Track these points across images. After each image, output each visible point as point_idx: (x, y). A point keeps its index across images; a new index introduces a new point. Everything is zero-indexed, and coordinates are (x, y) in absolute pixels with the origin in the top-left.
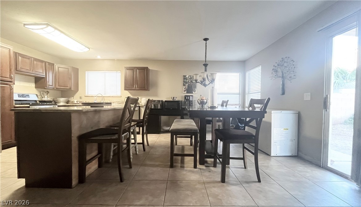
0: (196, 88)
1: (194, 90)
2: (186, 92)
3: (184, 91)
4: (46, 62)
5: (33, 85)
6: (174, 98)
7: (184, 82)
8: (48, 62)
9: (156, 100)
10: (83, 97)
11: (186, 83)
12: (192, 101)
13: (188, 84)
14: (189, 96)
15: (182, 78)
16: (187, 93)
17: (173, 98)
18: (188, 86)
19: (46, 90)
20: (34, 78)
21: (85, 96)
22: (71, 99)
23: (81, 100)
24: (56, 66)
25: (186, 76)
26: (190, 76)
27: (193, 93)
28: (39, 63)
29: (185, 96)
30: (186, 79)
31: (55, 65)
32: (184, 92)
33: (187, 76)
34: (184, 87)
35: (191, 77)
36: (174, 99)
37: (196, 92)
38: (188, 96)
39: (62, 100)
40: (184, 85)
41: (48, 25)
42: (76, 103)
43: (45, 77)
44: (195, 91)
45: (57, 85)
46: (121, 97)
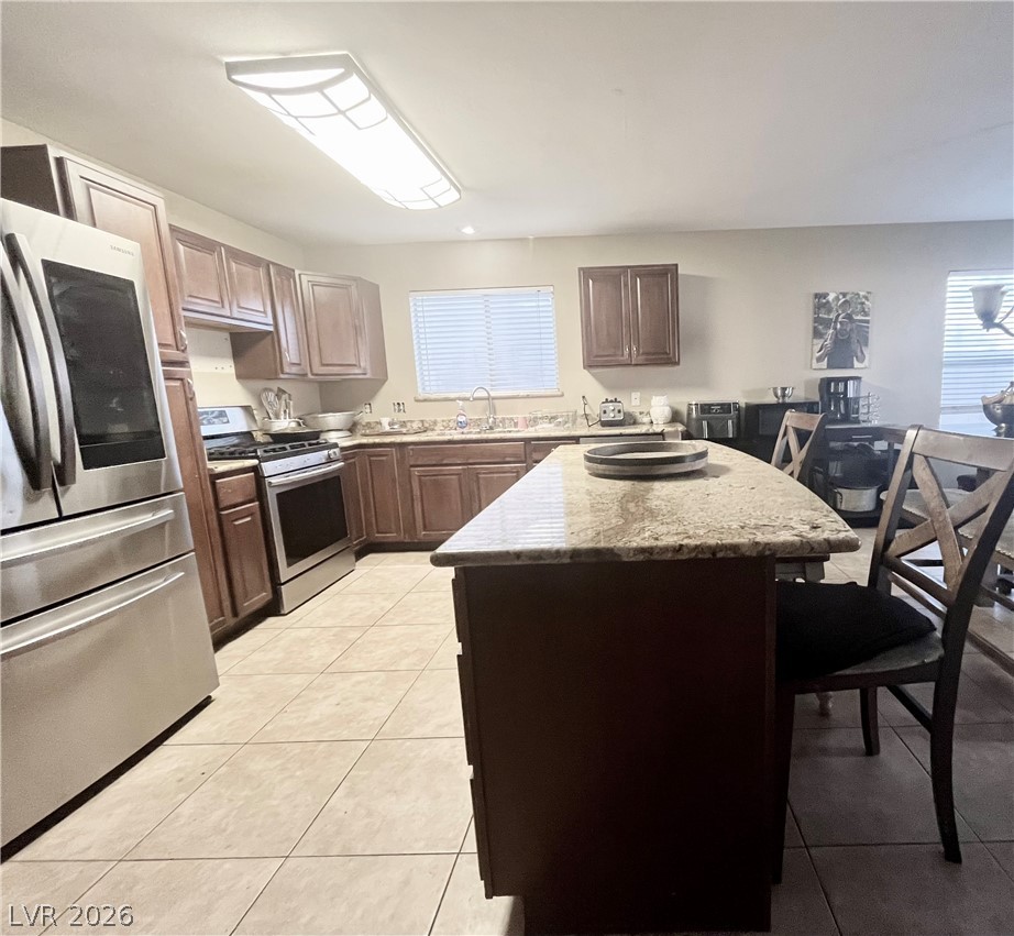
0: (866, 345)
1: (859, 354)
2: (824, 364)
3: (819, 359)
4: (268, 264)
5: (228, 367)
6: (784, 389)
7: (817, 320)
8: (274, 264)
9: (713, 405)
10: (409, 404)
11: (827, 323)
12: (856, 400)
13: (835, 328)
14: (845, 380)
15: (810, 303)
16: (830, 366)
17: (779, 392)
18: (836, 341)
19: (274, 385)
20: (227, 335)
21: (417, 401)
22: (366, 416)
23: (402, 417)
24: (304, 280)
25: (825, 295)
26: (844, 295)
27: (852, 367)
28: (248, 270)
29: (826, 383)
30: (827, 307)
31: (297, 272)
32: (815, 365)
33: (831, 297)
34: (815, 341)
35: (848, 298)
36: (784, 396)
37: (866, 362)
38: (837, 380)
39: (333, 419)
40: (817, 334)
41: (348, 66)
42: (387, 429)
43: (271, 329)
44: (861, 360)
45: (316, 360)
46: (562, 395)
